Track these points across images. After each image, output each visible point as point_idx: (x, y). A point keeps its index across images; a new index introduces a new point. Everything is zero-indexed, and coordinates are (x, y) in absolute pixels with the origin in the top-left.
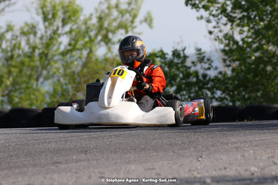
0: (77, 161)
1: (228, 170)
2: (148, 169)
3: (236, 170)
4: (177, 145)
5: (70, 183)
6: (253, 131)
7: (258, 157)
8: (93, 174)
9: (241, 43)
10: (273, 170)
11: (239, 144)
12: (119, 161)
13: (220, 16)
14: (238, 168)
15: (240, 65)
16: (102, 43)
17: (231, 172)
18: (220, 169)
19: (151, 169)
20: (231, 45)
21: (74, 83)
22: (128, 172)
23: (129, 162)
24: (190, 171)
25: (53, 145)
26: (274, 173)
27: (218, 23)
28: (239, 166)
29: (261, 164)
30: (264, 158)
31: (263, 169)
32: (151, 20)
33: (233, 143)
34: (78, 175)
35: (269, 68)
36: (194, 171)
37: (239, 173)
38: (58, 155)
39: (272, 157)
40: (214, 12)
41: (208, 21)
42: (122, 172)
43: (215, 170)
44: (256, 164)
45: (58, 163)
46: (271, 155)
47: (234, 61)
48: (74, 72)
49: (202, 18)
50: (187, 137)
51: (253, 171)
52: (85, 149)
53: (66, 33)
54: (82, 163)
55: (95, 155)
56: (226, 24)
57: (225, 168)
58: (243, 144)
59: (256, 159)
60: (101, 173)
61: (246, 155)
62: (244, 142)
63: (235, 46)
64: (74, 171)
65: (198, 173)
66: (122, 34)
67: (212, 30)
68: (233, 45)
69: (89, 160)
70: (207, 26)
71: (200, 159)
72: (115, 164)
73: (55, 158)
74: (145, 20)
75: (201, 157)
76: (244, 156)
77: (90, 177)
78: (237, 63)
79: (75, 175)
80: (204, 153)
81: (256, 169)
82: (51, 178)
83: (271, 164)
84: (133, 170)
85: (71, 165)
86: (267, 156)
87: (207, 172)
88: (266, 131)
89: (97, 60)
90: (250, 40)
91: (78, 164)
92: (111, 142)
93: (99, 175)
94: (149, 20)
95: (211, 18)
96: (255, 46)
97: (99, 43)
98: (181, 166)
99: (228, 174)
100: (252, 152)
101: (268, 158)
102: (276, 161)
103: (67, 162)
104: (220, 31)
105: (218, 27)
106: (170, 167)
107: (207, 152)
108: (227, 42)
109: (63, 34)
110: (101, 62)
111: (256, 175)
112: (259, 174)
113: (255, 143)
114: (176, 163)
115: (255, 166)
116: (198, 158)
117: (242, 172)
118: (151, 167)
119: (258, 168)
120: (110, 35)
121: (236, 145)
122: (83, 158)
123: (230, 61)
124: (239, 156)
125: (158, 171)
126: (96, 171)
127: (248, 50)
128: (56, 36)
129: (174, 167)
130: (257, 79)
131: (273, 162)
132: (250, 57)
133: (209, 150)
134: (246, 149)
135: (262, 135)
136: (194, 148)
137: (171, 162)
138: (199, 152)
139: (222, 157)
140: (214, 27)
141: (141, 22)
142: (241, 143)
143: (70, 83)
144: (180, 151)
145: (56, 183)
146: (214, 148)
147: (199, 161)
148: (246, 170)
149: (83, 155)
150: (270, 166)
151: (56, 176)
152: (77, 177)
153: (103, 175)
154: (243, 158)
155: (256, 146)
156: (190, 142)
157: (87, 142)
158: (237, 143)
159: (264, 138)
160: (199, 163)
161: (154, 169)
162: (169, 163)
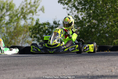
0: (13, 69)
1: (78, 73)
2: (44, 73)
3: (81, 73)
4: (56, 62)
5: (11, 78)
6: (88, 56)
7: (90, 68)
8: (20, 75)
9: (81, 19)
10: (97, 73)
11: (82, 62)
12: (31, 69)
13: (72, 8)
14: (82, 72)
15: (81, 28)
16: (23, 19)
17: (79, 74)
18: (74, 73)
19: (45, 73)
20: (77, 20)
21: (10, 36)
22: (36, 74)
23: (36, 70)
24: (62, 73)
25: (3, 62)
26: (97, 74)
27: (72, 10)
28: (82, 71)
29: (91, 71)
30: (93, 68)
31: (93, 72)
32: (44, 10)
33: (79, 62)
34: (14, 75)
35: (93, 30)
36: (63, 73)
37: (83, 74)
38: (5, 66)
39: (96, 67)
40: (70, 6)
41: (68, 10)
42: (33, 74)
43: (72, 73)
44: (90, 71)
45: (5, 70)
46: (95, 67)
47: (78, 27)
48: (10, 32)
49: (65, 8)
50: (60, 59)
51: (88, 73)
52: (17, 64)
53: (8, 15)
54: (16, 70)
55: (21, 67)
56: (75, 11)
57: (77, 72)
58: (84, 62)
59: (89, 68)
60: (24, 74)
61: (85, 67)
62: (84, 61)
63: (79, 21)
64: (12, 73)
65: (65, 74)
66: (31, 15)
67: (69, 13)
68: (78, 20)
69: (18, 69)
70: (67, 12)
71: (66, 68)
72: (30, 70)
73: (4, 68)
74: (41, 10)
75: (66, 67)
76: (84, 67)
77: (19, 76)
78: (80, 27)
79: (13, 75)
80: (67, 66)
81: (90, 73)
82: (3, 77)
83: (96, 70)
84: (38, 73)
85: (11, 71)
86: (94, 67)
87: (69, 74)
88: (93, 57)
89: (20, 26)
90: (85, 18)
91: (14, 70)
92: (28, 61)
93: (23, 75)
94: (42, 10)
95: (69, 8)
96: (87, 20)
97: (21, 19)
98: (58, 71)
99: (78, 74)
100: (87, 65)
101: (95, 68)
102: (98, 69)
103: (9, 69)
104: (73, 14)
105: (72, 12)
106: (53, 72)
107: (69, 66)
108: (76, 18)
109: (7, 16)
110: (22, 28)
111: (90, 75)
112: (91, 75)
113: (89, 62)
114: (56, 70)
115: (89, 71)
116: (65, 68)
117: (84, 74)
118: (45, 72)
119: (90, 72)
120: (26, 16)
121: (80, 62)
122: (16, 68)
123: (77, 27)
124: (82, 67)
125: (48, 73)
126: (22, 73)
127: (84, 22)
128: (4, 16)
129: (55, 72)
130: (88, 35)
131: (97, 70)
132: (85, 25)
133: (69, 64)
134: (85, 64)
135: (92, 58)
136: (63, 64)
137: (53, 70)
138: (65, 65)
139: (75, 67)
140: (70, 12)
141: (39, 10)
142: (83, 62)
143: (9, 36)
144: (57, 65)
145: (5, 78)
146: (71, 64)
147: (65, 69)
148: (85, 73)
149: (16, 66)
150: (95, 71)
151: (5, 76)
152: (14, 76)
153: (25, 75)
154: (84, 68)
155: (89, 63)
156: (61, 61)
157: (18, 61)
158: (81, 61)
159: (92, 59)
160: (65, 70)
161: (46, 72)
162: (52, 70)
